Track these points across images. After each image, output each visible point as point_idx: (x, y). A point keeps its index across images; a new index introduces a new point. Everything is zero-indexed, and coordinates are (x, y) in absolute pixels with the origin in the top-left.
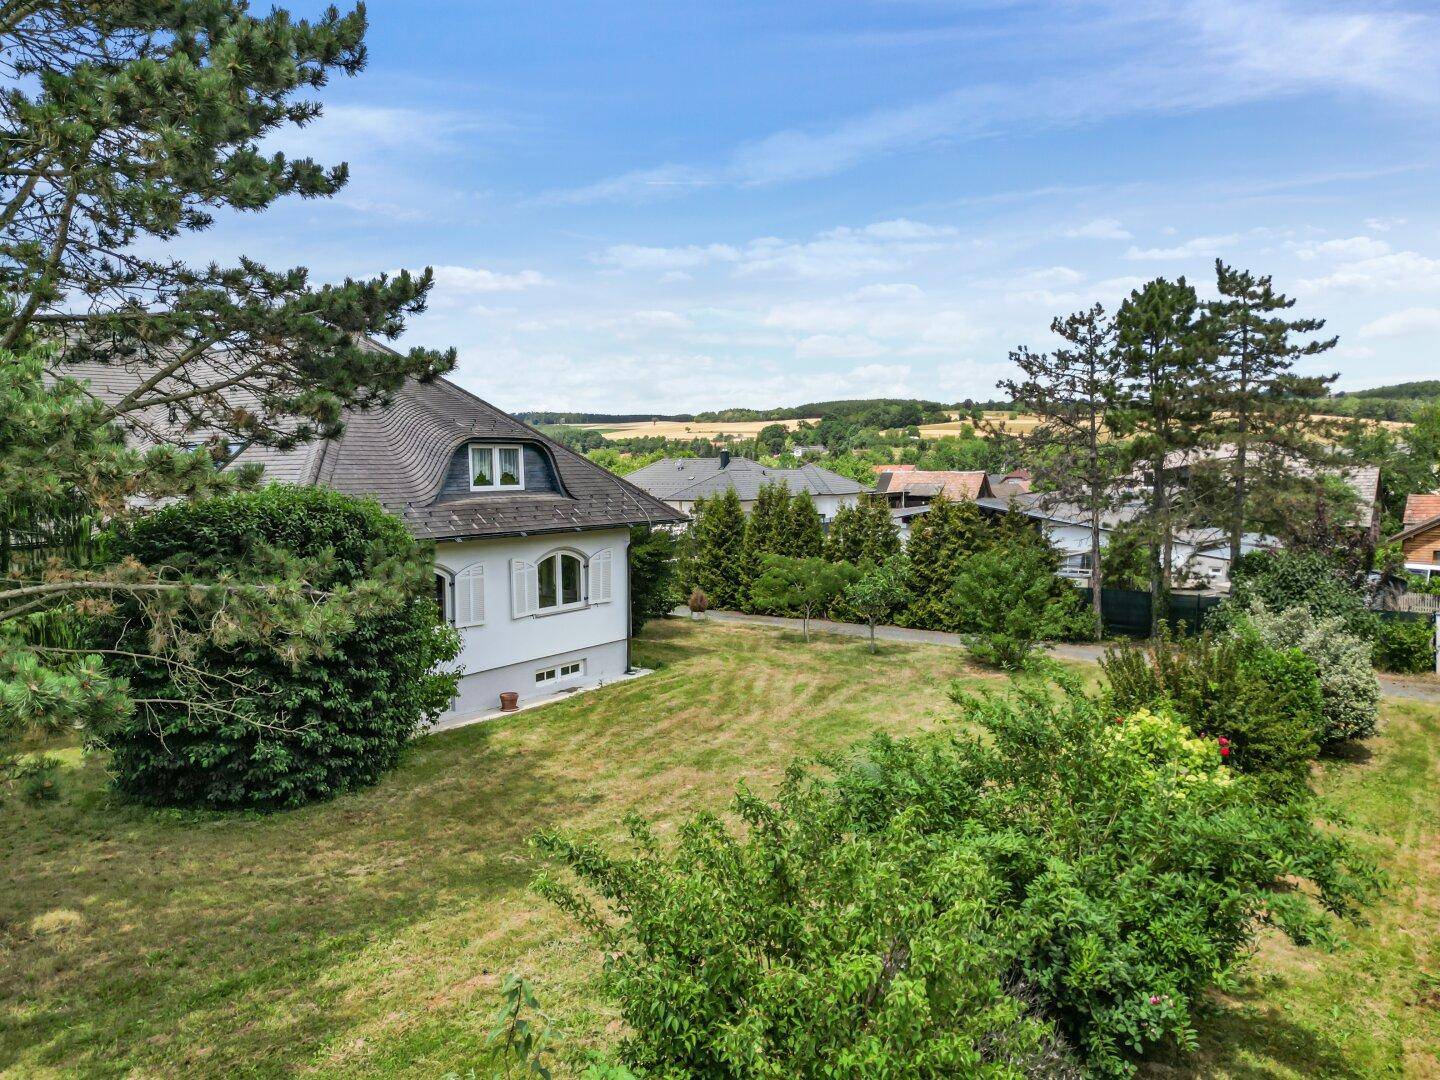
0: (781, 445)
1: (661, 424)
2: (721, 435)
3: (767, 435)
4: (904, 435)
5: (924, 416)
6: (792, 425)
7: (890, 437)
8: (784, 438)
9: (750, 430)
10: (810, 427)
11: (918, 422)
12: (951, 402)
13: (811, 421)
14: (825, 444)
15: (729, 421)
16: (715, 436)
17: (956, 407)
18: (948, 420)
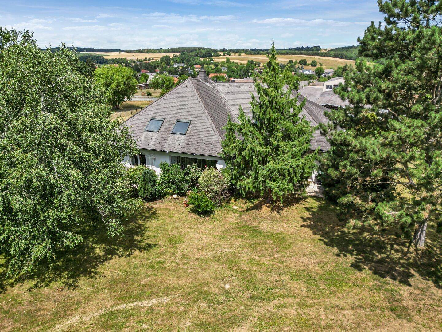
0: (169, 63)
1: (122, 53)
2: (146, 58)
3: (164, 59)
4: (209, 61)
5: (213, 54)
6: (171, 55)
7: (204, 61)
8: (170, 61)
9: (157, 57)
10: (177, 57)
11: (211, 56)
12: (219, 49)
13: (178, 54)
14: (183, 62)
15: (146, 53)
16: (144, 58)
17: (221, 51)
18: (220, 55)
